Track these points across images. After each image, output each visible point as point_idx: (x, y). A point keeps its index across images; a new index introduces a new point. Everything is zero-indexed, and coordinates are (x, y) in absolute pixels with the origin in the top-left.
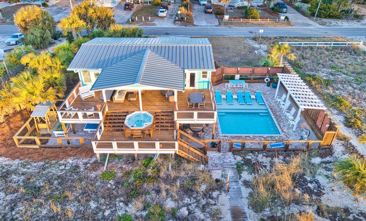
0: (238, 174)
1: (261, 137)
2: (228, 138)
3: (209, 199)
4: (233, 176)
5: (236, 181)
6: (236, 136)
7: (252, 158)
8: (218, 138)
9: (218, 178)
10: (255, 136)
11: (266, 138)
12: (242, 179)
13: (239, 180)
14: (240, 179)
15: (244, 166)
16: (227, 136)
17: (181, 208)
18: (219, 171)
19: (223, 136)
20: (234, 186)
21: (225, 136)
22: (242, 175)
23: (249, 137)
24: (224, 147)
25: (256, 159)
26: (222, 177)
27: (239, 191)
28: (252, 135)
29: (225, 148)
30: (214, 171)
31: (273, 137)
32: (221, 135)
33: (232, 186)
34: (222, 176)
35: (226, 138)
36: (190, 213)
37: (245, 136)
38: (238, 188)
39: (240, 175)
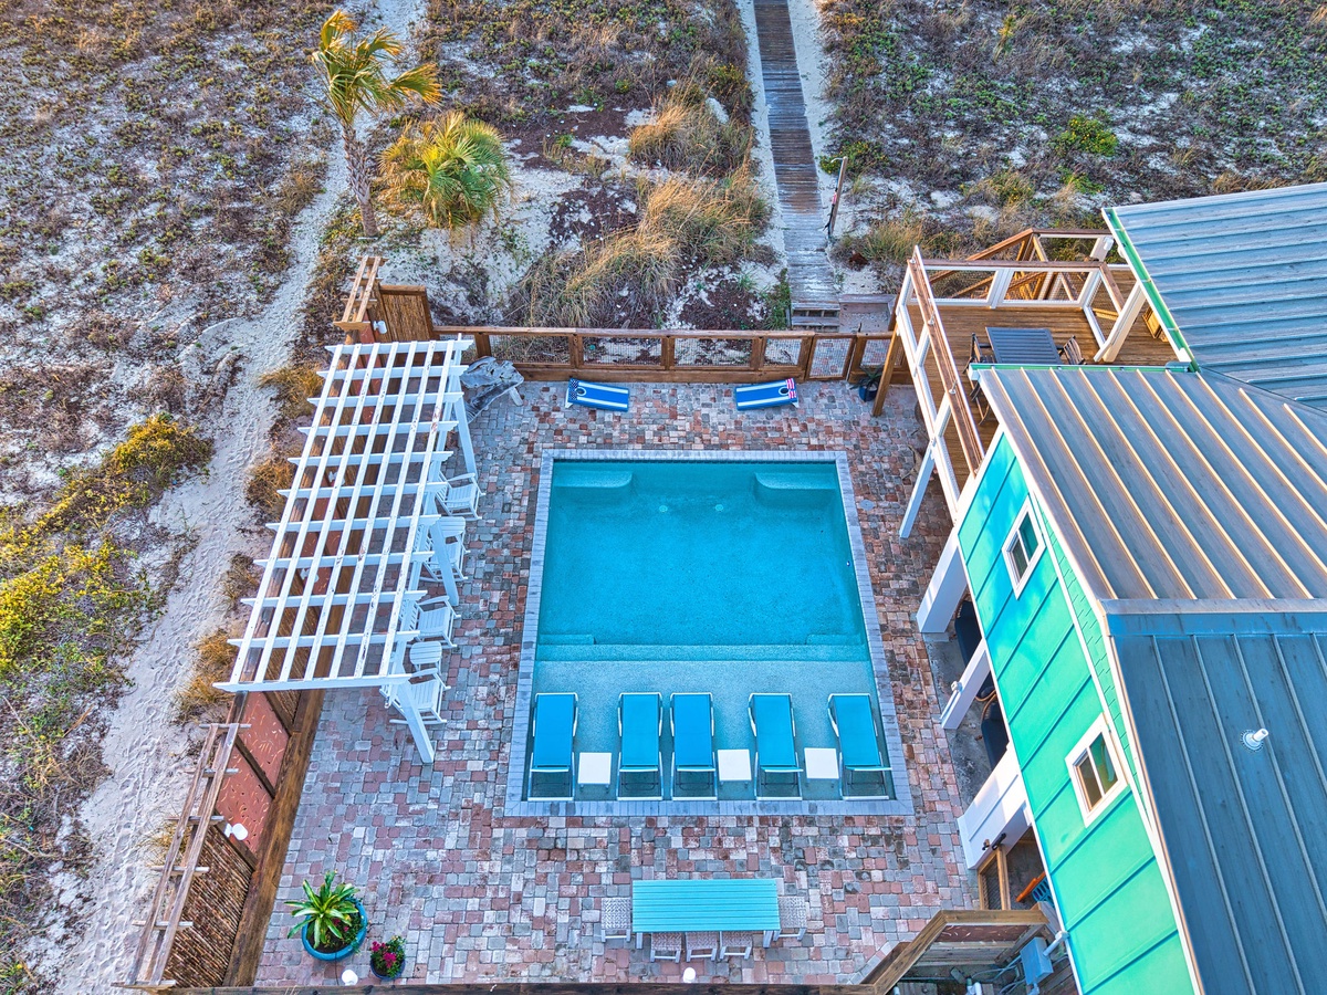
0: (787, 284)
1: (652, 447)
2: (804, 440)
3: (880, 218)
4: (806, 280)
5: (797, 265)
6: (768, 447)
7: (720, 352)
8: (854, 441)
9: (856, 273)
10: (682, 447)
11: (630, 441)
12: (778, 271)
13: (789, 268)
14: (784, 272)
15: (759, 318)
16: (812, 448)
17: (952, 205)
18: (850, 293)
19: (830, 448)
20: (804, 256)
21: (821, 448)
22: (775, 282)
23: (709, 446)
24: (825, 401)
25: (708, 350)
26: (841, 276)
27: (791, 242)
28: (693, 456)
29: (821, 395)
30: (868, 293)
31: (599, 447)
32: (840, 456)
33: (812, 255)
34: (841, 278)
35: (814, 442)
36: (928, 195)
37: (727, 447)
38: (793, 250)
39: (782, 282)
